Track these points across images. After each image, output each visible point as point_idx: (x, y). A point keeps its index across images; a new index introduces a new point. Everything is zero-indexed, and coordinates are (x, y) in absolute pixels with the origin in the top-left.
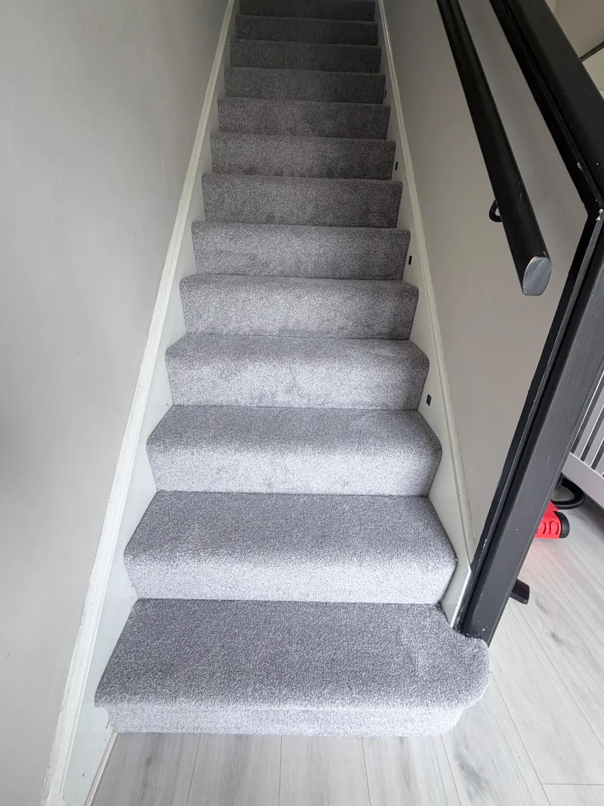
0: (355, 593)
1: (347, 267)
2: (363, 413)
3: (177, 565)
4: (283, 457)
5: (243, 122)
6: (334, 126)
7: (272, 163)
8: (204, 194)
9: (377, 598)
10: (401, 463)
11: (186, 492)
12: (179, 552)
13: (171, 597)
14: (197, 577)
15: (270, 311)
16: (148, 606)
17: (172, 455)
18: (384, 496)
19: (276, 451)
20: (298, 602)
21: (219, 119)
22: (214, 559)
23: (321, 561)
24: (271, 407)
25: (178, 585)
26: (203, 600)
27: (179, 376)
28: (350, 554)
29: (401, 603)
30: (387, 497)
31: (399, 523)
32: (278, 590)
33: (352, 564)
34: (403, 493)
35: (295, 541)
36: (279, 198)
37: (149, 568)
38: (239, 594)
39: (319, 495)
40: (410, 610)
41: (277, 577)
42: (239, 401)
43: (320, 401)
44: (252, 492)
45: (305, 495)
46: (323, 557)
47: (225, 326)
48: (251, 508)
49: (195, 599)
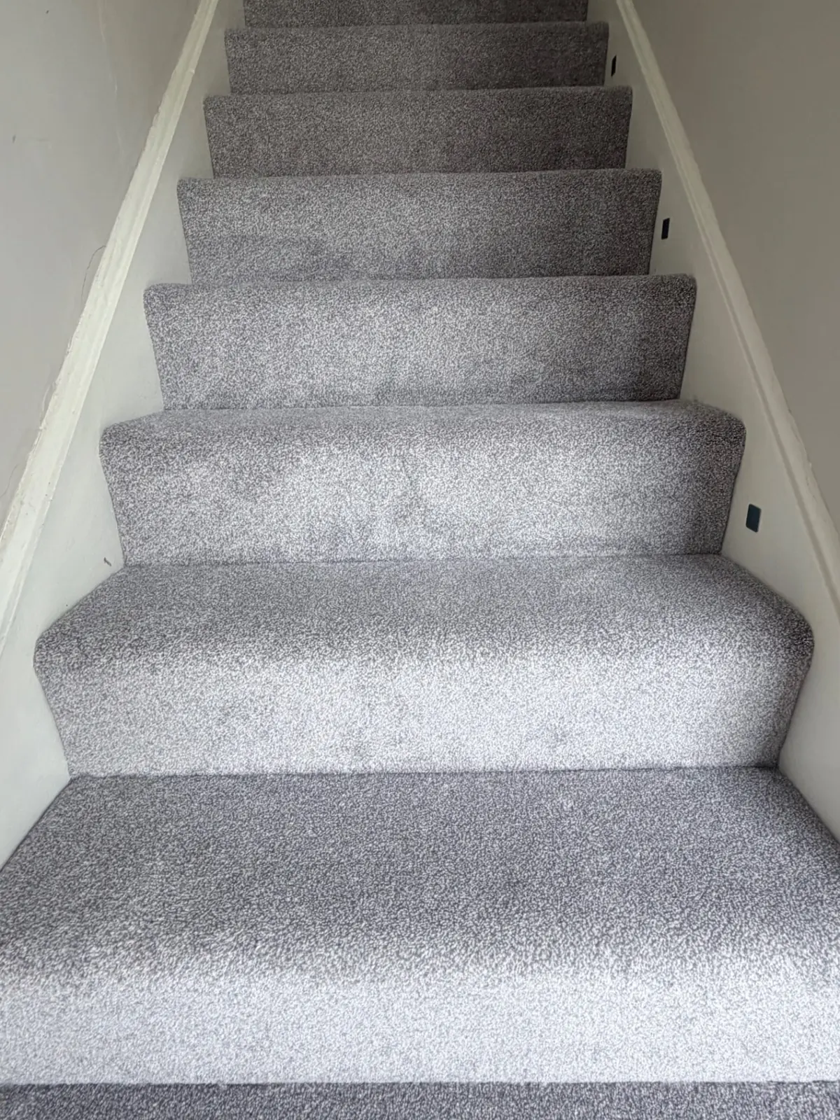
0: (611, 1054)
1: (523, 257)
2: (586, 564)
3: (91, 985)
4: (390, 669)
5: (294, 19)
6: (476, 16)
7: (354, 81)
8: (209, 136)
9: (675, 1069)
10: (705, 676)
11: (145, 777)
12: (99, 945)
13: (88, 1081)
14: (152, 1020)
15: (353, 346)
16: (20, 1109)
17: (100, 675)
18: (662, 770)
19: (372, 654)
20: (446, 1086)
21: (246, 17)
22: (196, 965)
23: (508, 960)
24: (359, 562)
25: (101, 1045)
26: (176, 1086)
27: (135, 491)
28: (593, 937)
29: (745, 1080)
30: (671, 771)
31: (718, 840)
32: (386, 1050)
33: (599, 967)
34: (713, 761)
35: (429, 901)
36: (367, 135)
37: (10, 995)
38: (278, 1066)
39: (490, 773)
40: (777, 1104)
41: (381, 1012)
42: (282, 550)
43: (479, 541)
44: (316, 771)
45: (454, 774)
46: (512, 947)
47: (252, 386)
48: (310, 812)
49: (154, 1083)
